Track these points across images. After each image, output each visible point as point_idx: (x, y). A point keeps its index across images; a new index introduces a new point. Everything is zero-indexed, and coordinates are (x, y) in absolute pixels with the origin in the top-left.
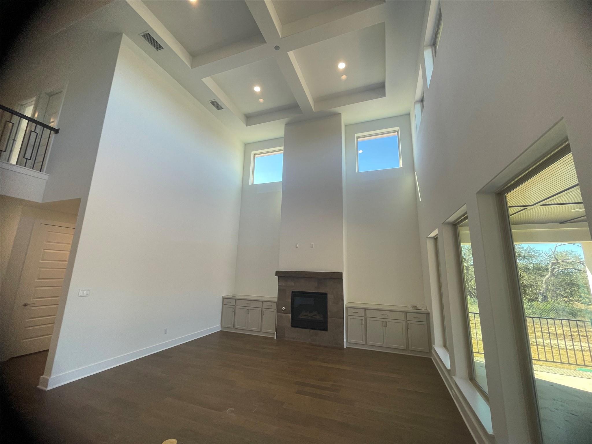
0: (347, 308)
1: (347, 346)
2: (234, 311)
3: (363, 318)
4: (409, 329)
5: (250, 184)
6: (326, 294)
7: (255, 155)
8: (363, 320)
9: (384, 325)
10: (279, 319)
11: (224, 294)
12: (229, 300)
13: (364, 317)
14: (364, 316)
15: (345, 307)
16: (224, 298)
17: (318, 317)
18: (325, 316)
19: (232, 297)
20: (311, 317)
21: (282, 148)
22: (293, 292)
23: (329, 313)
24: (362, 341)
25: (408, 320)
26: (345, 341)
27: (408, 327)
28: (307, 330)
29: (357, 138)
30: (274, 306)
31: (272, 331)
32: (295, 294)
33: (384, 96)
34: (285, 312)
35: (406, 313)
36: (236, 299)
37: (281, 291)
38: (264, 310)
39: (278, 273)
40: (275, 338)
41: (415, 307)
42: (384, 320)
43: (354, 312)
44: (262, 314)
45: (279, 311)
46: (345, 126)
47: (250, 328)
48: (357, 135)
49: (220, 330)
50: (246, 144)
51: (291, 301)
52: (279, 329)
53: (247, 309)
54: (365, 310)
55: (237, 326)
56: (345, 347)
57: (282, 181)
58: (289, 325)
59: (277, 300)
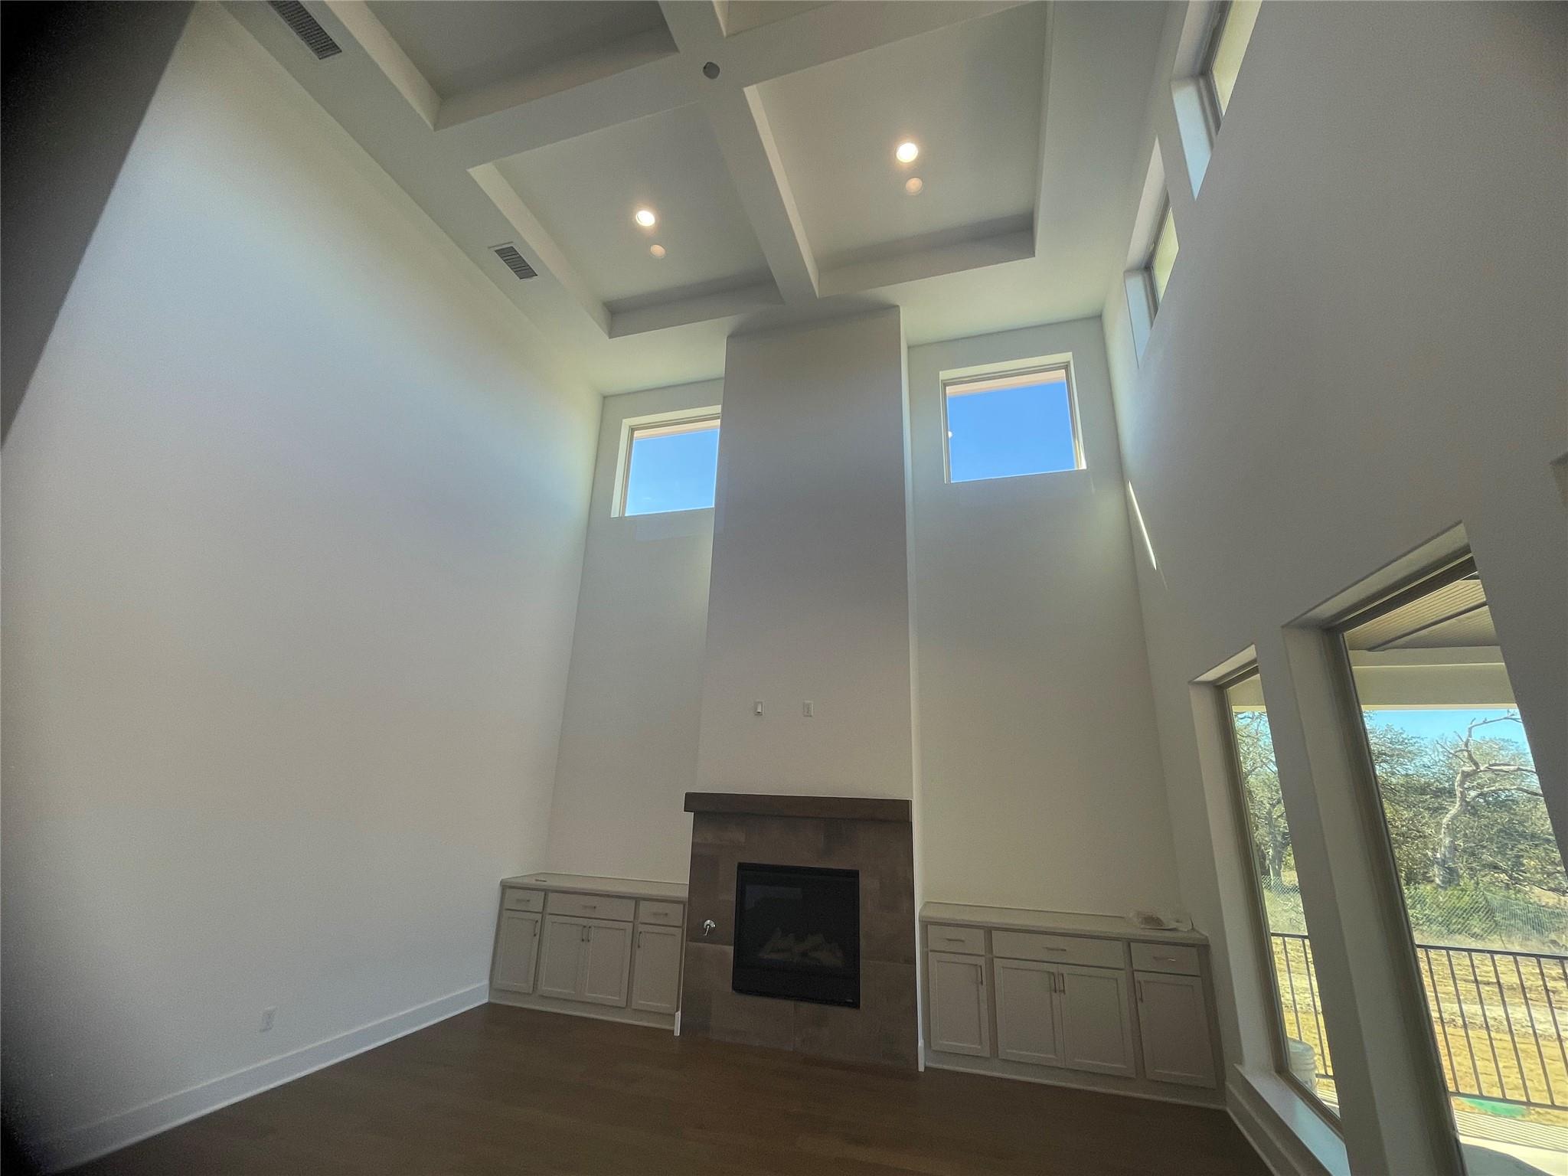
0: (926, 924)
1: (930, 1064)
2: (538, 931)
3: (981, 962)
4: (1142, 1000)
5: (615, 513)
6: (853, 875)
7: (633, 430)
8: (981, 967)
9: (1056, 984)
10: (691, 964)
11: (507, 875)
12: (520, 894)
13: (983, 958)
14: (983, 953)
15: (919, 921)
16: (506, 887)
17: (829, 957)
18: (853, 955)
19: (534, 882)
20: (804, 954)
21: (717, 409)
22: (742, 867)
23: (863, 943)
24: (981, 1043)
25: (1135, 967)
26: (919, 1044)
27: (1138, 997)
28: (787, 1005)
29: (945, 385)
30: (677, 914)
31: (664, 1006)
32: (748, 874)
33: (1032, 254)
34: (713, 936)
35: (1129, 942)
36: (546, 891)
37: (700, 862)
38: (641, 928)
39: (696, 803)
40: (677, 1033)
41: (1153, 921)
42: (1053, 968)
43: (950, 940)
44: (635, 944)
45: (694, 933)
46: (909, 348)
47: (590, 996)
48: (944, 375)
49: (486, 1001)
50: (605, 398)
51: (734, 899)
52: (692, 1001)
53: (585, 927)
54: (989, 930)
55: (545, 988)
56: (921, 1069)
57: (713, 506)
58: (726, 983)
59: (686, 894)
